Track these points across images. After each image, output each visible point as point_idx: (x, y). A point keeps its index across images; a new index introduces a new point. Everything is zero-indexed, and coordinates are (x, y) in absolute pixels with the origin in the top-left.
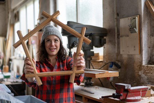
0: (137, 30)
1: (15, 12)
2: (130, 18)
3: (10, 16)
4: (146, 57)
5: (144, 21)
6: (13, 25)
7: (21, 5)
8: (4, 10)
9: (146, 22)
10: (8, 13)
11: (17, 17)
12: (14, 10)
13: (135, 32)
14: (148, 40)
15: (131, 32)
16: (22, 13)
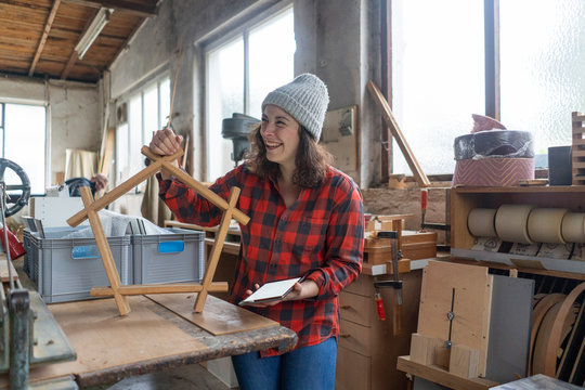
0: (352, 131)
1: (119, 104)
2: (340, 110)
3: (108, 112)
4: (367, 175)
5: (365, 116)
6: (113, 131)
7: (132, 92)
8: (97, 100)
9: (368, 117)
10: (105, 106)
11: (122, 114)
12: (116, 101)
13: (350, 134)
14: (370, 147)
15: (343, 135)
16: (134, 107)
